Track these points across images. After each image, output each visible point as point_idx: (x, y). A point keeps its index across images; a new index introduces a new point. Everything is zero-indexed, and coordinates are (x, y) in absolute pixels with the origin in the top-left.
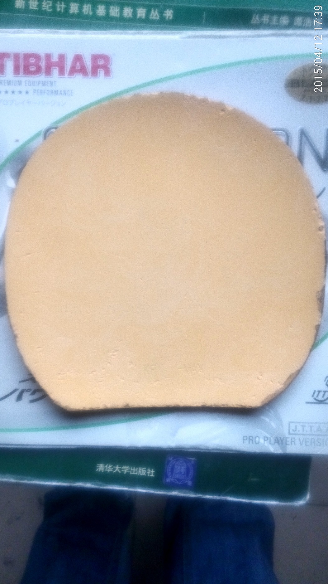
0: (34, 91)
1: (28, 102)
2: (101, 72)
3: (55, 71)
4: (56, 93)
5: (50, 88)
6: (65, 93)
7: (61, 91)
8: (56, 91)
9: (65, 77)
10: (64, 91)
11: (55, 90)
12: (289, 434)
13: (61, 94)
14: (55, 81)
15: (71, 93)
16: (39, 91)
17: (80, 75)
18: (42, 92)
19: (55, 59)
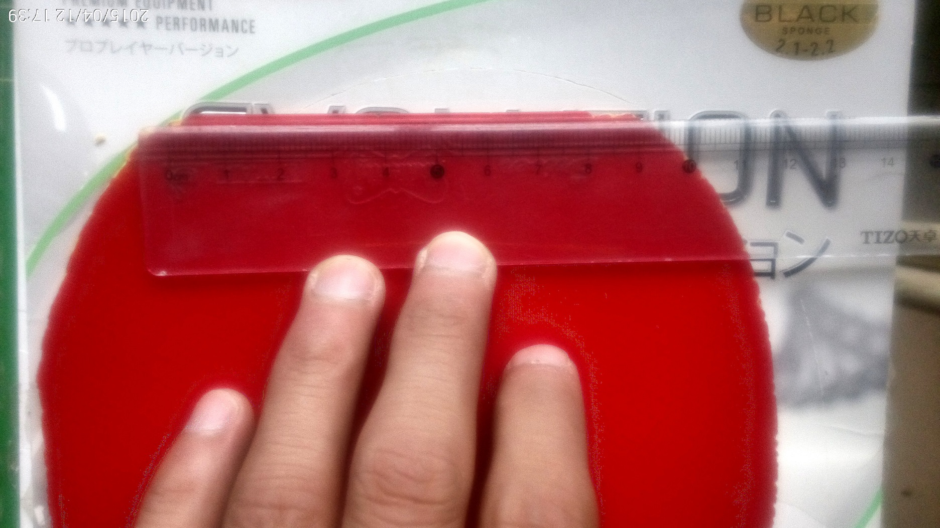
0: (159, 20)
1: (144, 46)
4: (214, 25)
5: (198, 14)
6: (236, 26)
7: (225, 21)
8: (214, 20)
10: (233, 21)
11: (211, 21)
13: (225, 27)
15: (251, 27)
16: (171, 21)
18: (177, 23)
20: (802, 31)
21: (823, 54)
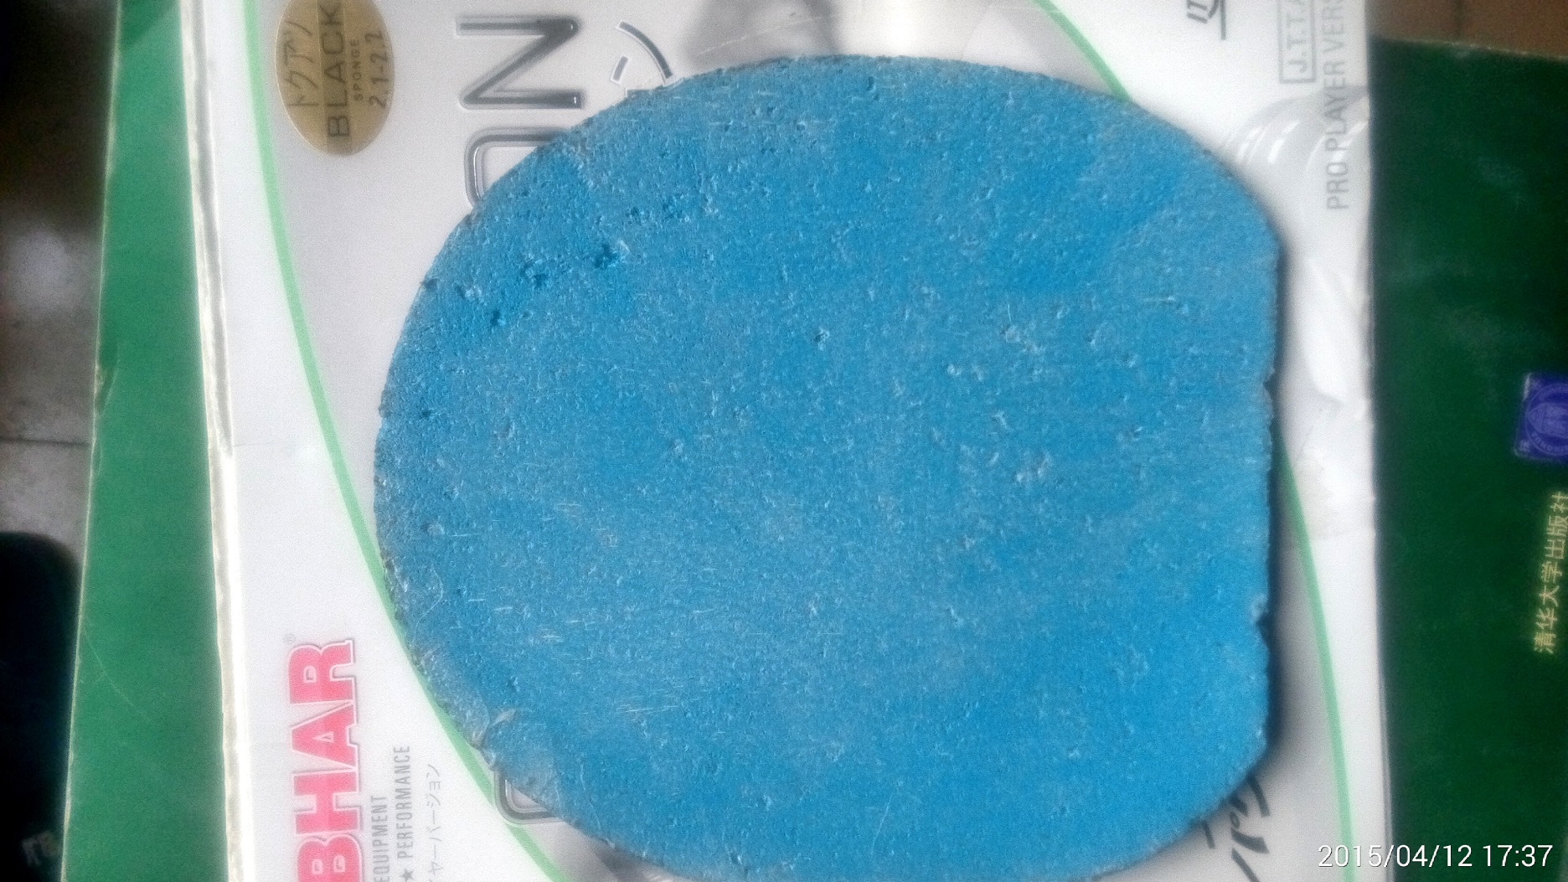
0: (402, 855)
1: (434, 870)
2: (340, 670)
3: (344, 799)
4: (403, 794)
5: (392, 811)
6: (402, 769)
7: (397, 781)
8: (397, 794)
9: (357, 773)
10: (397, 772)
11: (398, 797)
12: (1313, 80)
13: (405, 780)
14: (373, 799)
15: (402, 751)
16: (402, 842)
17: (350, 729)
18: (404, 835)
19: (309, 802)
20: (357, 76)
21: (384, 46)
